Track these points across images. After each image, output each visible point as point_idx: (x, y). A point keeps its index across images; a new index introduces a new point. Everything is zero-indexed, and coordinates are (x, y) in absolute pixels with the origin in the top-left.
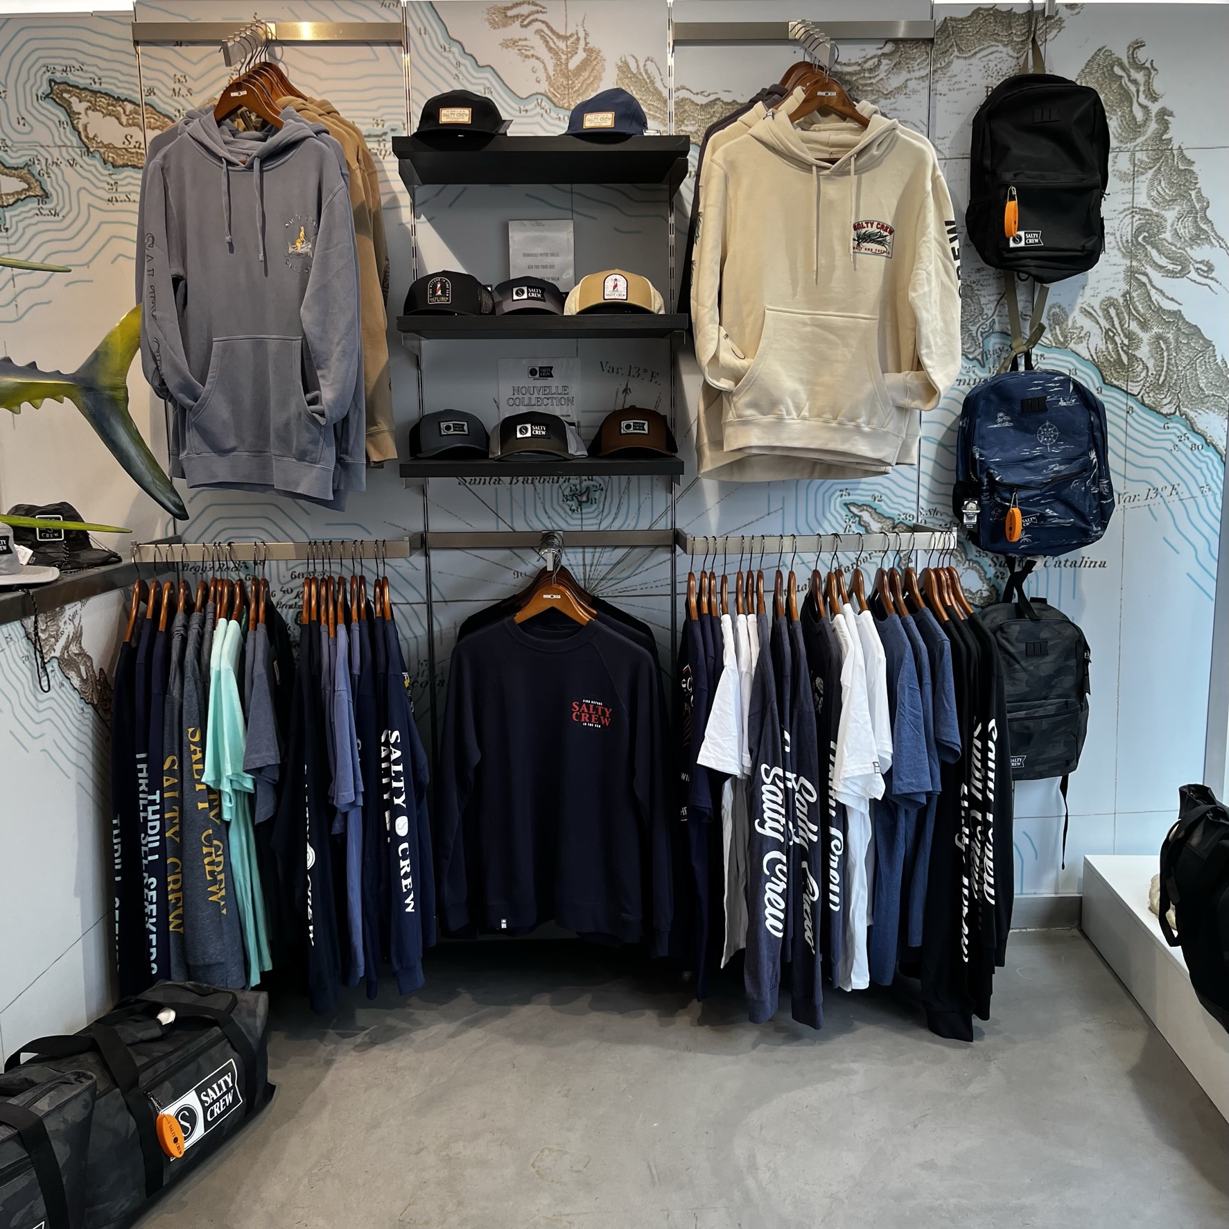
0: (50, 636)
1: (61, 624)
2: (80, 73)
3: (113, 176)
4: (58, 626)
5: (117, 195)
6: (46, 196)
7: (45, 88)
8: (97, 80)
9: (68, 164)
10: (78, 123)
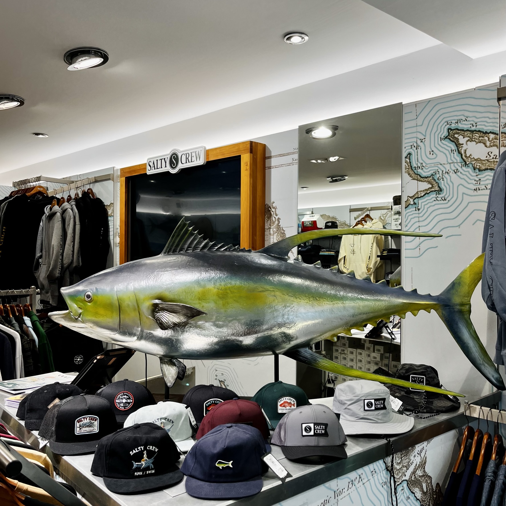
0: (403, 466)
1: (412, 458)
2: (465, 122)
3: (478, 176)
4: (409, 459)
5: (480, 187)
6: (440, 190)
7: (446, 133)
8: (474, 124)
9: (454, 173)
10: (461, 150)
